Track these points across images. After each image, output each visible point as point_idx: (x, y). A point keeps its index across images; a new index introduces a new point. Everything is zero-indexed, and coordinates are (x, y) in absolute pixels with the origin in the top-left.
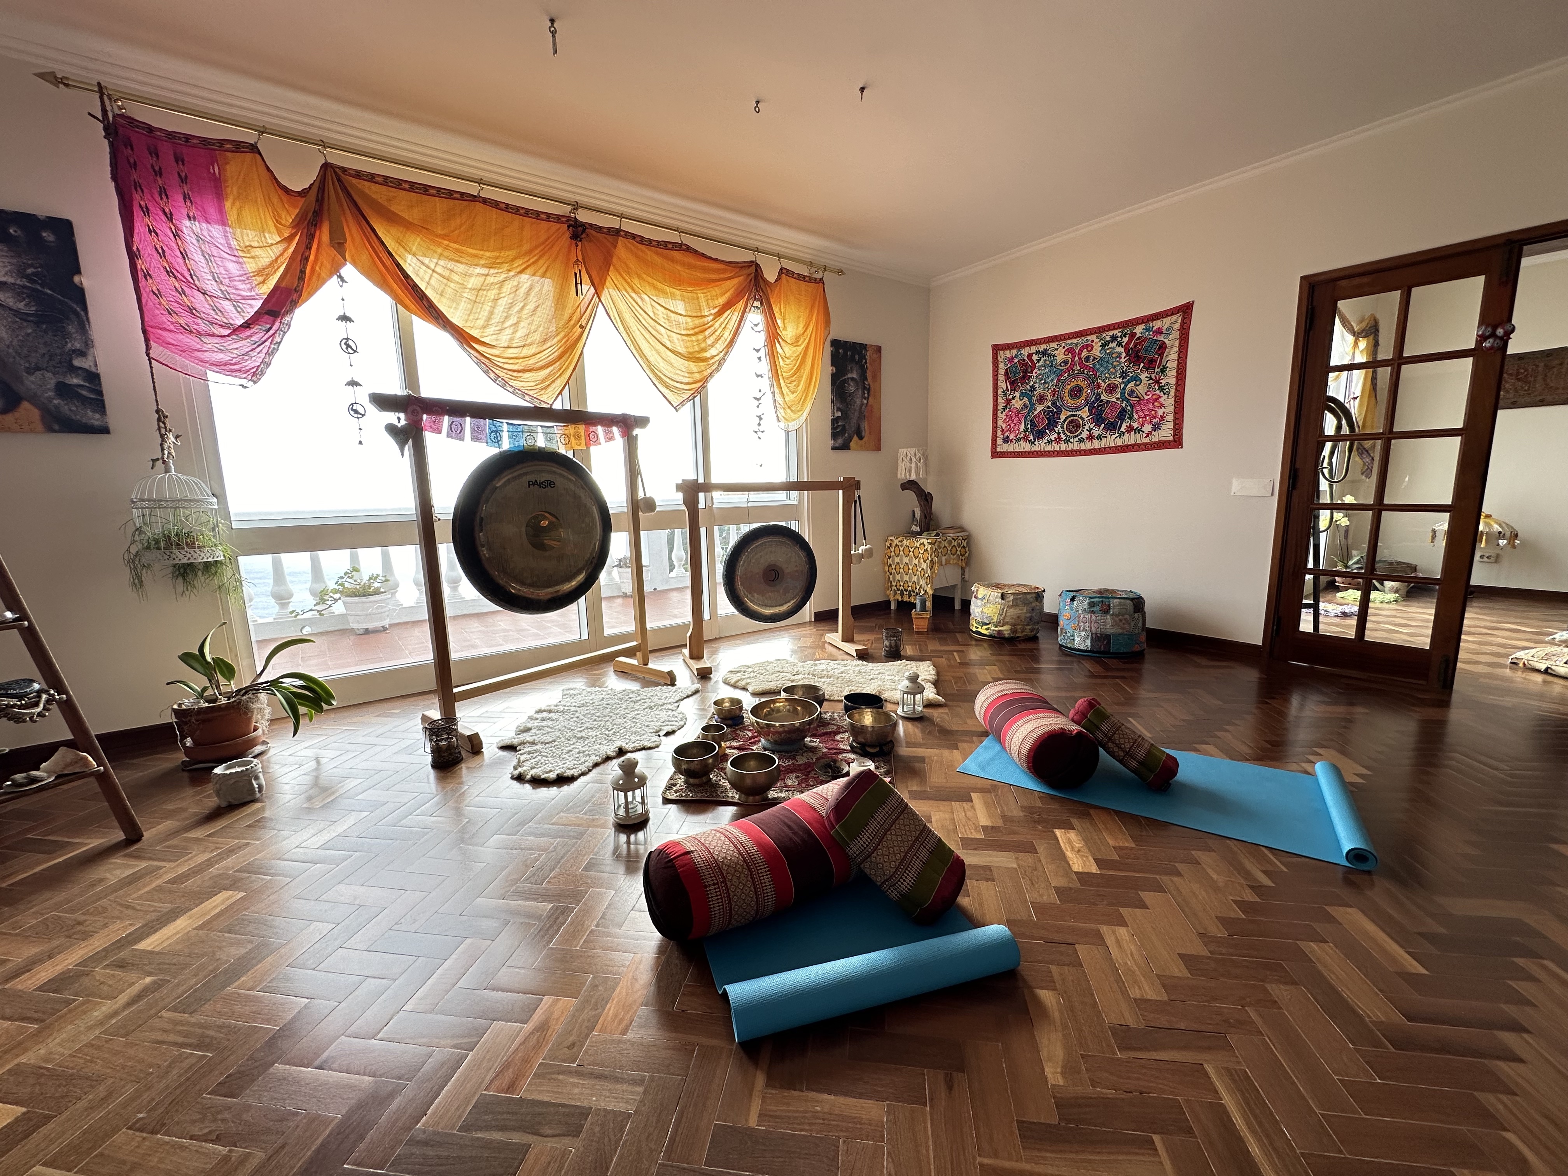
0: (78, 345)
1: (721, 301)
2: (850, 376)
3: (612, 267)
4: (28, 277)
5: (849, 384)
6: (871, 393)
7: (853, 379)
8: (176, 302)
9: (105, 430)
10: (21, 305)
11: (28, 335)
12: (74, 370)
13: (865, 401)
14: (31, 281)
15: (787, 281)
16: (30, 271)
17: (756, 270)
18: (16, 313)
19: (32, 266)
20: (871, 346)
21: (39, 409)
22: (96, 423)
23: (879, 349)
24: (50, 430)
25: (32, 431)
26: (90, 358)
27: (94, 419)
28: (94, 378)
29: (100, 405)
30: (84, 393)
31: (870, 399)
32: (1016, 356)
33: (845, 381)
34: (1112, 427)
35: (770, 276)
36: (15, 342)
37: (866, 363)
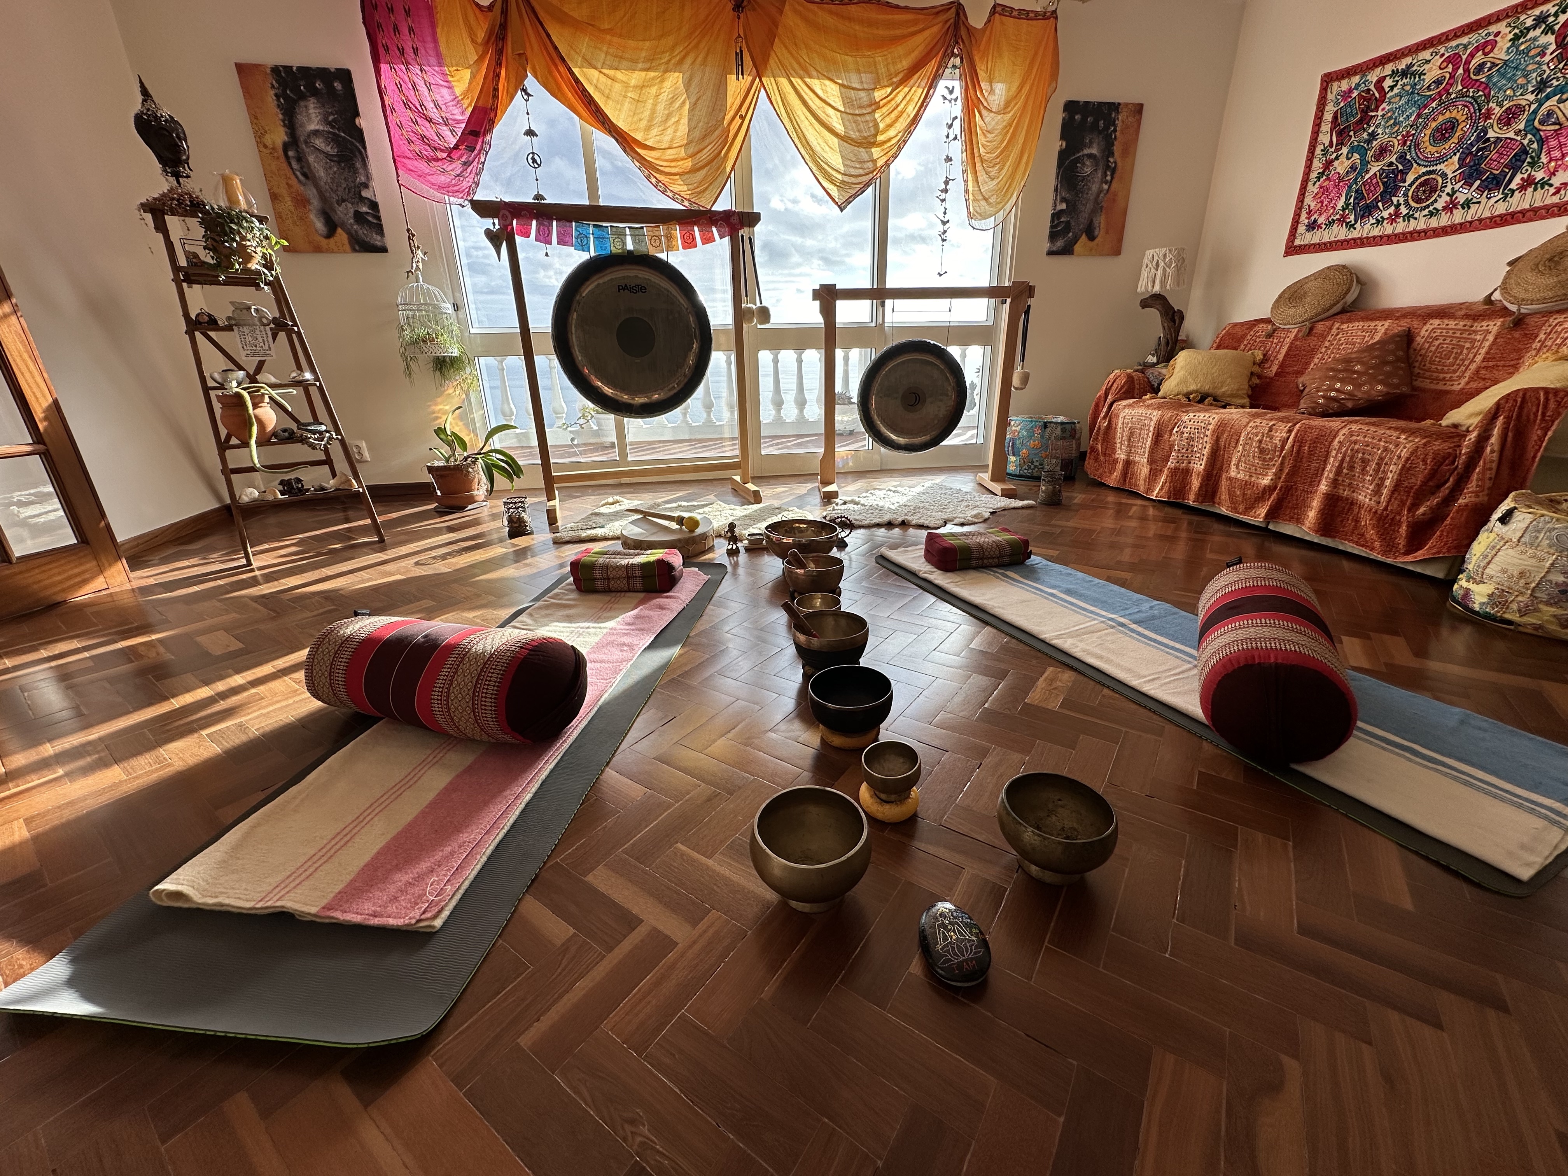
0: (363, 179)
1: (906, 63)
2: (1086, 151)
3: (776, 40)
4: (329, 123)
5: (1083, 164)
6: (1116, 175)
7: (1090, 156)
8: (413, 132)
9: (384, 250)
10: (329, 149)
11: (335, 173)
12: (362, 199)
13: (1106, 187)
14: (333, 127)
15: (1002, 23)
16: (331, 118)
17: (958, 14)
18: (327, 155)
19: (332, 114)
20: (1127, 104)
21: (347, 233)
22: (379, 244)
23: (1139, 109)
24: (354, 250)
25: (345, 252)
26: (371, 189)
27: (376, 240)
28: (374, 206)
29: (379, 228)
30: (370, 218)
31: (1115, 185)
32: (1358, 85)
33: (1078, 160)
34: (1493, 183)
35: (977, 19)
36: (329, 181)
37: (1115, 131)
